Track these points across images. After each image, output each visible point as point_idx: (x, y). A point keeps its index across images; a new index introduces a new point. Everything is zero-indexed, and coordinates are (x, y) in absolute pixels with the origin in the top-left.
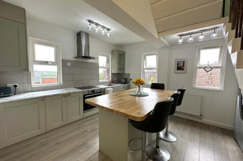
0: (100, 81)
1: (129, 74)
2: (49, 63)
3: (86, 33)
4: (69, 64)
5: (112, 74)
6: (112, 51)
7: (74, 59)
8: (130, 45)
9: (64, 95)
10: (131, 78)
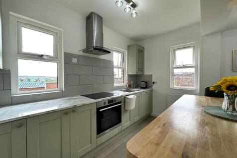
0: (115, 85)
1: (151, 76)
2: (45, 57)
3: (98, 15)
4: (75, 60)
5: (129, 75)
6: (128, 46)
7: (81, 53)
8: (151, 37)
9: (65, 112)
10: (153, 81)
